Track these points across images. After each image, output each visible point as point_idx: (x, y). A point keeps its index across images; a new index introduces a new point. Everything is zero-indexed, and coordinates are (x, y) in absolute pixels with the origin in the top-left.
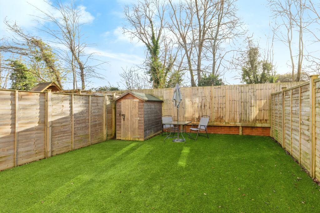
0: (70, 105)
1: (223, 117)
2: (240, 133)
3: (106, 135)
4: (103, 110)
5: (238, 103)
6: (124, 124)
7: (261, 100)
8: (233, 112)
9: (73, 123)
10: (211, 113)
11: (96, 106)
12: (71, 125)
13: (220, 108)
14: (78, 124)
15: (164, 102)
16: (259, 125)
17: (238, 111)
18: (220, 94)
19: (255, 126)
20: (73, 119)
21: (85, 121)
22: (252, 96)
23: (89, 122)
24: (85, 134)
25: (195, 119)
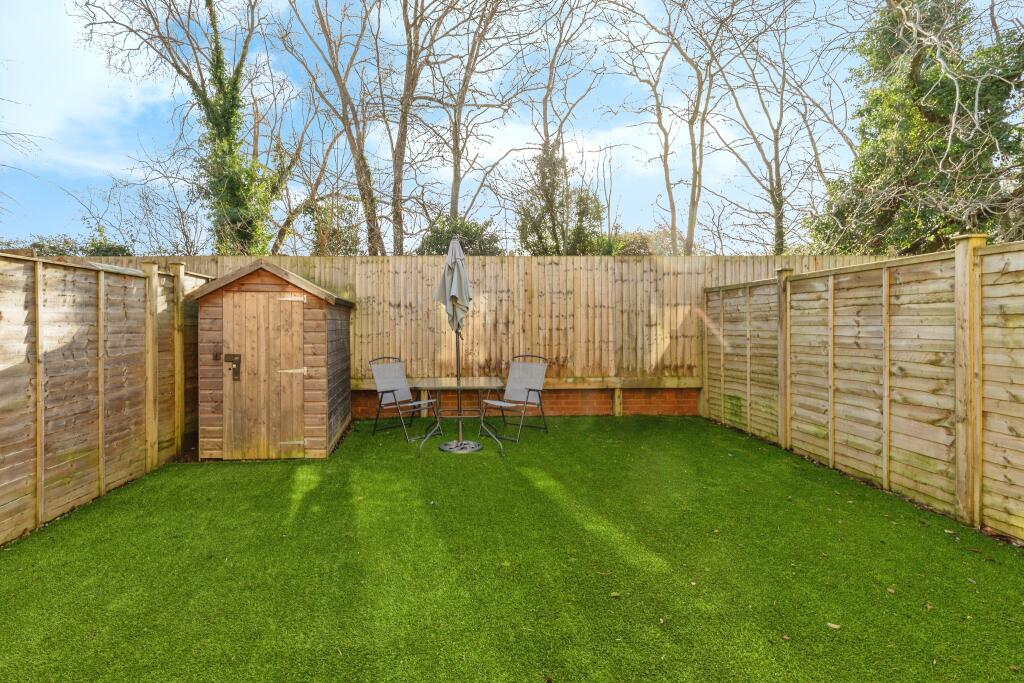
0: (26, 312)
1: (566, 359)
2: (618, 410)
3: (156, 446)
4: (144, 338)
5: (611, 315)
6: (237, 396)
7: (676, 305)
8: (597, 345)
9: (41, 395)
10: (529, 346)
11: (120, 320)
12: (31, 409)
13: (558, 329)
14: (58, 400)
15: (358, 306)
16: (670, 382)
17: (611, 339)
18: (559, 284)
19: (662, 386)
20: (42, 379)
21: (84, 386)
22: (653, 294)
23: (97, 392)
24: (85, 445)
25: (476, 367)
